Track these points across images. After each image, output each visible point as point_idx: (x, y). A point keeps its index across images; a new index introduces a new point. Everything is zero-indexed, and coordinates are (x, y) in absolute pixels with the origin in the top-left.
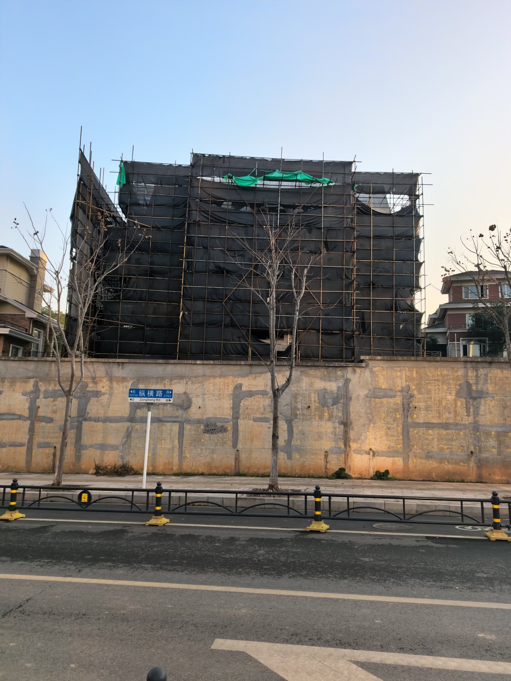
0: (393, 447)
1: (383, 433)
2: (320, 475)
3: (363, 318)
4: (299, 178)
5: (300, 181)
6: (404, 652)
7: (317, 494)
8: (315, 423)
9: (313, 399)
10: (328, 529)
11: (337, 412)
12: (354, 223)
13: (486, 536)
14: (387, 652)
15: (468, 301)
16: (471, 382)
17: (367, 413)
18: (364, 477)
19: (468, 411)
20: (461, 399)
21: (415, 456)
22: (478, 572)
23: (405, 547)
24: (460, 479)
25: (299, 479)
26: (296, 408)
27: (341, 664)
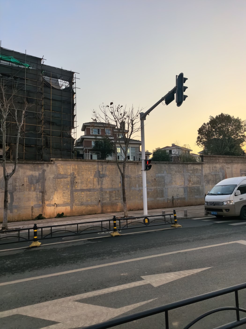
0: (66, 202)
1: (61, 195)
2: (29, 219)
3: (47, 140)
4: (11, 60)
5: (12, 62)
6: (96, 290)
7: (35, 228)
8: (26, 193)
9: (25, 181)
10: (41, 244)
11: (39, 186)
12: (42, 91)
13: (111, 235)
14: (88, 292)
15: (93, 135)
16: (100, 170)
17: (53, 186)
18: (52, 217)
19: (99, 183)
20: (96, 178)
21: (76, 205)
22: (113, 250)
23: (80, 246)
24: (94, 213)
25: (17, 222)
26: (16, 186)
27: (70, 304)
